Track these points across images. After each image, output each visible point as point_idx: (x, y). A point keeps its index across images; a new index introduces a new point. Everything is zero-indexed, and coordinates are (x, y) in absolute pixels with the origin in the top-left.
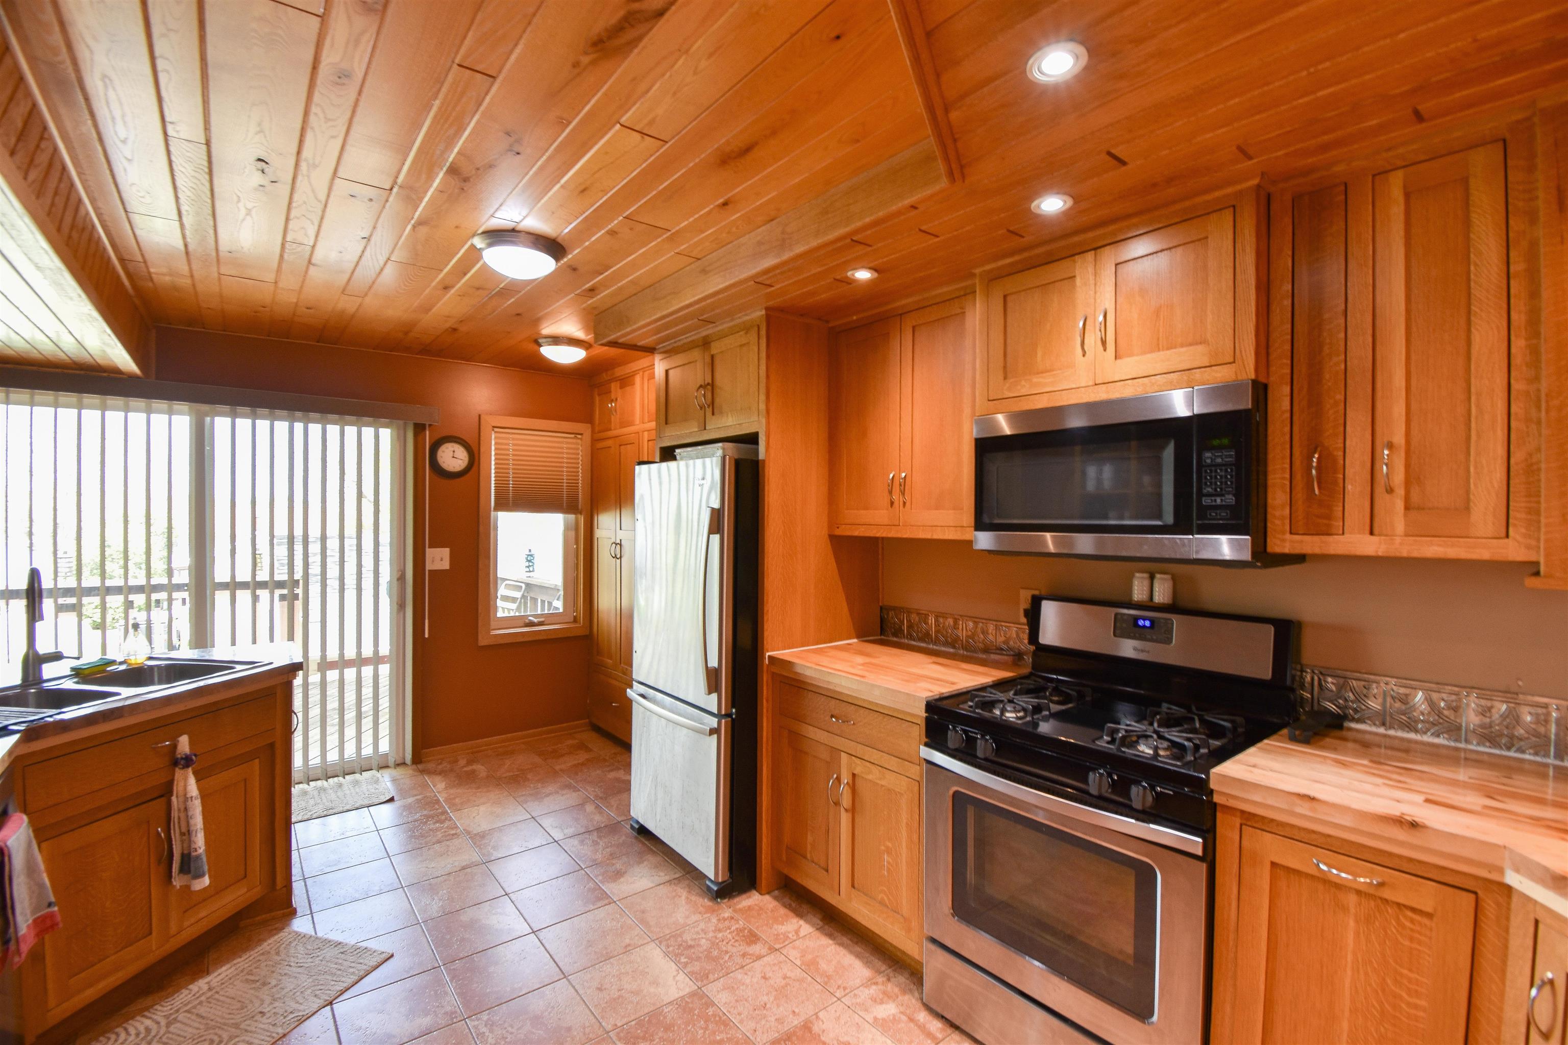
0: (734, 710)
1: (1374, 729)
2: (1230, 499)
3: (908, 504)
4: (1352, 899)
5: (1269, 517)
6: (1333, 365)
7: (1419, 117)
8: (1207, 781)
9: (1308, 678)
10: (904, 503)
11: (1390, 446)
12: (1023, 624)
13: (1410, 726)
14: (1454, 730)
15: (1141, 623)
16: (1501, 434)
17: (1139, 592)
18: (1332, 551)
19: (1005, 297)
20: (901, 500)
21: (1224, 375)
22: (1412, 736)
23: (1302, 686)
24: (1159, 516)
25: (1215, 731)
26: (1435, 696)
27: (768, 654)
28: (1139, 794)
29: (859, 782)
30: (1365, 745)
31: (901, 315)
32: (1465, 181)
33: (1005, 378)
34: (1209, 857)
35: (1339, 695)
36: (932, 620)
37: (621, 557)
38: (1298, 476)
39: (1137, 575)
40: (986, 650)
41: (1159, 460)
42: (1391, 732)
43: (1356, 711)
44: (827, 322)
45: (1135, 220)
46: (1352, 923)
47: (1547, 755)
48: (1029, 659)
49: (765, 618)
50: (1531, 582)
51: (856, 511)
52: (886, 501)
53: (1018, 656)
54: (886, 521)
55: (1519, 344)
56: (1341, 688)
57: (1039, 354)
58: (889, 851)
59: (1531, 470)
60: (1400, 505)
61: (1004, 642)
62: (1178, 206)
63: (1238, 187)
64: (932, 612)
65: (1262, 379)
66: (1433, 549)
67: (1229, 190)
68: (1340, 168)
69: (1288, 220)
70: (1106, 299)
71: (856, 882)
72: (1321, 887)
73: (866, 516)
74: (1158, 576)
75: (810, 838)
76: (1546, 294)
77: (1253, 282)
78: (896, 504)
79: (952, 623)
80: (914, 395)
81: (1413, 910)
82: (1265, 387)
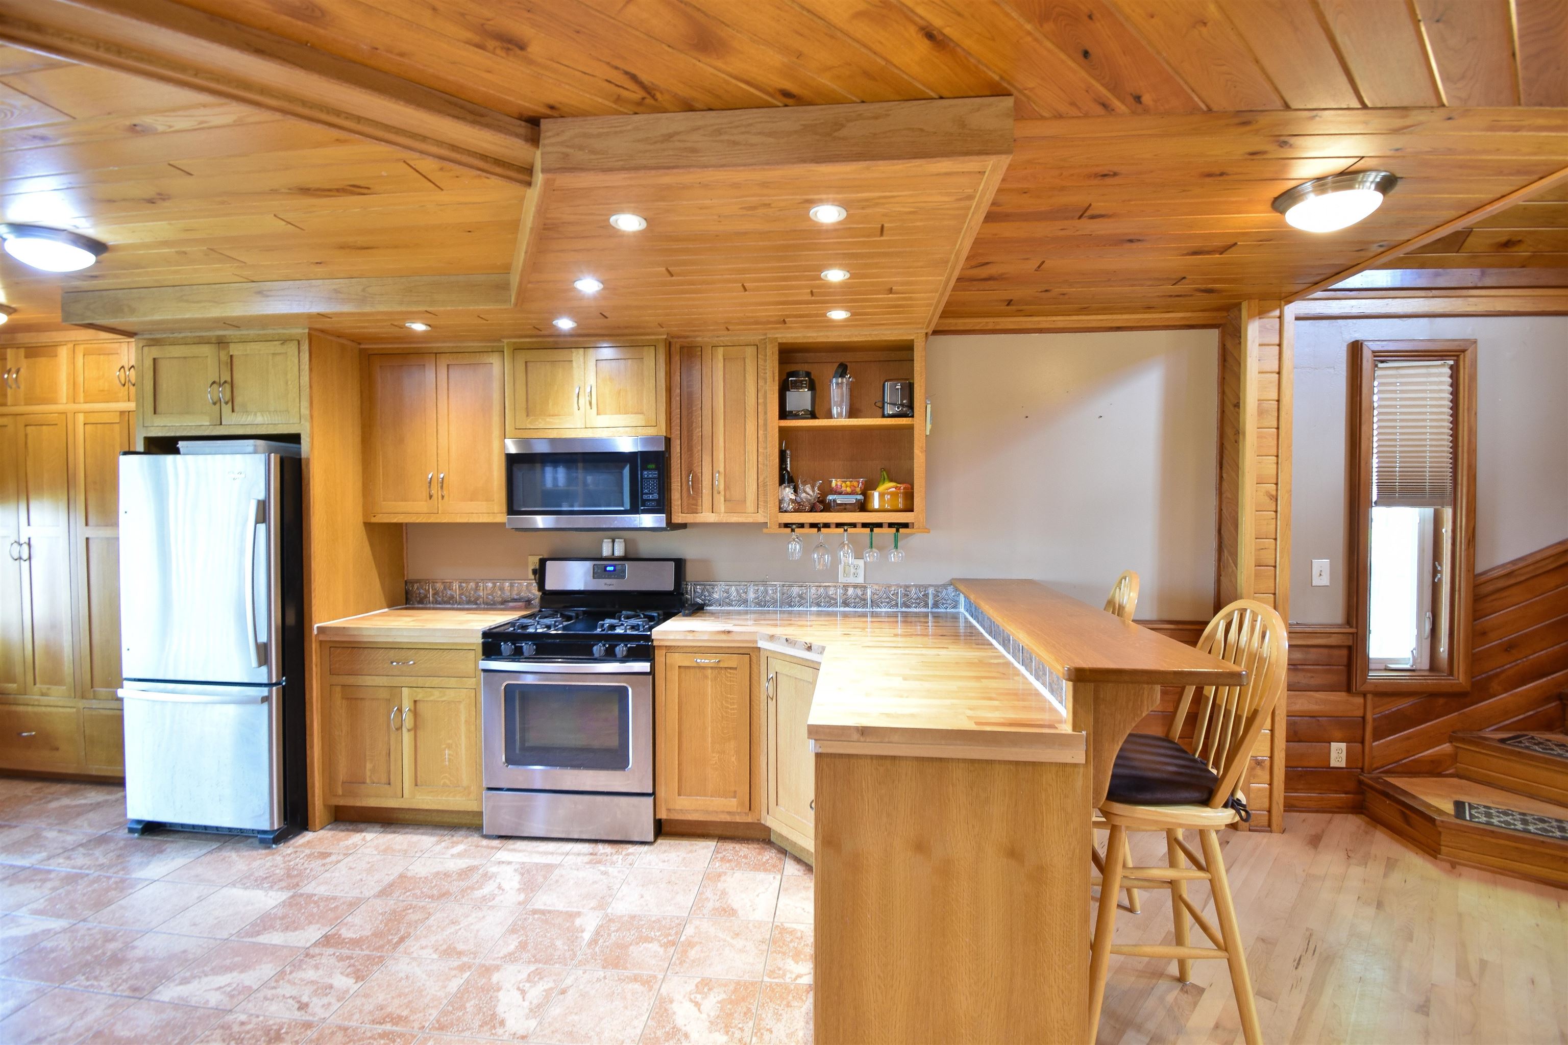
0: (284, 678)
1: (716, 608)
2: (656, 496)
3: (446, 497)
4: (710, 671)
5: (672, 505)
6: (697, 433)
7: (728, 330)
8: (650, 635)
9: (689, 589)
10: (443, 497)
11: (719, 472)
12: (532, 580)
13: (730, 605)
14: (745, 602)
15: (608, 568)
16: (755, 469)
17: (606, 552)
18: (698, 521)
19: (526, 362)
20: (440, 494)
21: (651, 432)
22: (731, 608)
23: (687, 593)
24: (623, 506)
25: (651, 618)
26: (738, 588)
27: (316, 626)
28: (621, 649)
29: (420, 706)
30: (712, 614)
31: (436, 353)
32: (744, 359)
33: (527, 416)
34: (652, 673)
35: (702, 594)
36: (456, 586)
37: (30, 558)
38: (684, 485)
39: (605, 540)
40: (504, 602)
41: (621, 473)
42: (723, 608)
43: (709, 601)
44: (360, 344)
45: (607, 338)
46: (710, 683)
47: (777, 607)
48: (536, 602)
49: (313, 595)
50: (765, 530)
51: (394, 503)
52: (425, 495)
53: (528, 603)
54: (425, 510)
55: (761, 432)
56: (703, 591)
57: (550, 404)
58: (449, 747)
59: (765, 485)
60: (722, 499)
61: (517, 595)
62: (629, 338)
63: (657, 337)
64: (456, 580)
65: (669, 436)
66: (734, 519)
67: (653, 337)
68: (699, 339)
69: (678, 358)
70: (591, 379)
71: (419, 781)
72: (697, 670)
73: (402, 506)
74: (617, 540)
75: (369, 766)
76: (769, 414)
77: (664, 386)
78: (435, 497)
79: (474, 586)
80: (450, 416)
81: (730, 668)
82: (670, 439)
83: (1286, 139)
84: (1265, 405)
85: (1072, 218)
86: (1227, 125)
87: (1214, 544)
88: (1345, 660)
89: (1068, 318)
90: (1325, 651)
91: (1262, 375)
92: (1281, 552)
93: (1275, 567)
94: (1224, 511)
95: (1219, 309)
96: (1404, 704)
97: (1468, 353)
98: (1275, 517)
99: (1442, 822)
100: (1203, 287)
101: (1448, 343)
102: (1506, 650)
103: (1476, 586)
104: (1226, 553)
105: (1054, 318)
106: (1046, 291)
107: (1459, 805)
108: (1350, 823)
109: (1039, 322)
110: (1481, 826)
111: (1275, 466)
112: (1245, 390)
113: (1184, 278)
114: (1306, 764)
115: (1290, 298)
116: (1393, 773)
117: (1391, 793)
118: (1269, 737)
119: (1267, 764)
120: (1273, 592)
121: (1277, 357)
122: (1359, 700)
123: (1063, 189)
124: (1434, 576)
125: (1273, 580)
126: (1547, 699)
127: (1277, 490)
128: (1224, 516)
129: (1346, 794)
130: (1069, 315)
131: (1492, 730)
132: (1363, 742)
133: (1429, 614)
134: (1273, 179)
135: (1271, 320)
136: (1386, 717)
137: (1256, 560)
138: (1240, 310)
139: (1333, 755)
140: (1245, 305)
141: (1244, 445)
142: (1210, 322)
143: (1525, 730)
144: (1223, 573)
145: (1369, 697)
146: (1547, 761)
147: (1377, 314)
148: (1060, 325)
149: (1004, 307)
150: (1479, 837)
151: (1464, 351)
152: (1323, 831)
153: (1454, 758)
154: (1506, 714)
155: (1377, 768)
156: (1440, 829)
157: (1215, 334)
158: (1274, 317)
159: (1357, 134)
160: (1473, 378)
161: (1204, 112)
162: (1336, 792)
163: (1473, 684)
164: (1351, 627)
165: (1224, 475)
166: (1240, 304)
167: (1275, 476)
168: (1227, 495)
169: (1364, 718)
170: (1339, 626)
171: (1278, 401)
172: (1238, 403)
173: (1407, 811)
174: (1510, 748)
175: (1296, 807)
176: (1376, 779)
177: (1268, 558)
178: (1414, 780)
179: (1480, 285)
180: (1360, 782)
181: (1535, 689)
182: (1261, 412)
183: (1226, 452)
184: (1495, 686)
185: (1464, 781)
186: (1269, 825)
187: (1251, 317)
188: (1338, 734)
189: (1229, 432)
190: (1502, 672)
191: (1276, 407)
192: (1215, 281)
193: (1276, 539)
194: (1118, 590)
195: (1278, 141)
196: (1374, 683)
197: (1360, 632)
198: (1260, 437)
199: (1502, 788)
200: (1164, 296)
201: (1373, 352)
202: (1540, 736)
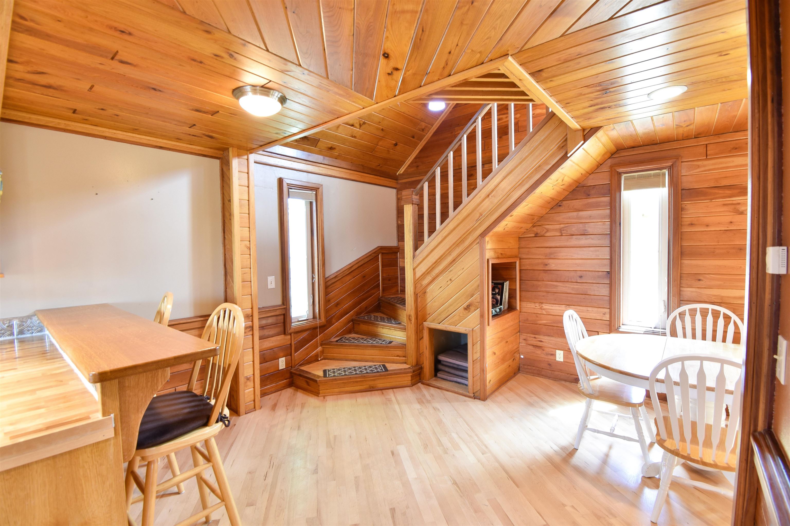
83: (233, 53)
84: (243, 202)
85: (106, 57)
86: (197, 28)
87: (223, 272)
88: (282, 321)
89: (125, 133)
90: (274, 318)
91: (241, 187)
92: (253, 275)
93: (251, 282)
94: (227, 255)
95: (218, 149)
96: (305, 335)
97: (320, 189)
98: (249, 257)
99: (319, 381)
100: (207, 133)
101: (313, 184)
102: (336, 306)
103: (326, 283)
104: (228, 277)
105: (115, 131)
106: (102, 109)
107: (325, 371)
108: (289, 391)
109: (103, 132)
110: (332, 378)
111: (248, 232)
112: (233, 194)
113: (195, 125)
114: (269, 372)
115: (251, 150)
116: (303, 365)
117: (302, 374)
118: (252, 365)
119: (252, 378)
120: (250, 294)
121: (247, 179)
122: (289, 337)
123: (91, 29)
124: (313, 280)
125: (250, 288)
126: (349, 322)
127: (250, 244)
128: (227, 258)
129: (286, 380)
130: (126, 132)
131: (334, 337)
132: (291, 355)
133: (312, 296)
134: (230, 77)
135: (243, 160)
136: (299, 342)
137: (242, 279)
138: (229, 152)
139: (280, 364)
140: (231, 149)
141: (234, 221)
142: (214, 155)
143: (343, 335)
144: (228, 287)
145: (292, 334)
146: (350, 346)
147: (287, 167)
148: (120, 137)
149: (70, 114)
150: (331, 383)
151: (318, 188)
152: (277, 401)
153: (322, 352)
154: (338, 330)
155: (297, 365)
156: (319, 384)
157: (217, 162)
158: (245, 159)
159: (266, 65)
160: (322, 200)
161: (181, 12)
162: (282, 380)
163: (327, 321)
164: (284, 305)
165: (226, 236)
166: (228, 149)
167: (249, 237)
168: (227, 246)
169: (291, 344)
170: (280, 306)
171: (248, 201)
172: (230, 200)
173: (308, 380)
174: (339, 343)
175: (266, 393)
176: (296, 370)
177: (247, 278)
178: (311, 365)
179: (323, 163)
180: (291, 373)
181: (345, 319)
182: (241, 206)
183: (226, 225)
184: (334, 320)
185: (326, 360)
186: (255, 408)
187: (234, 156)
188: (282, 354)
189: (227, 214)
190: (335, 315)
191: (248, 203)
192: (213, 131)
193: (250, 268)
194: (163, 304)
195: (228, 53)
196: (293, 328)
197: (287, 308)
198: (241, 218)
199: (338, 360)
200: (186, 134)
201: (287, 184)
202: (347, 336)
